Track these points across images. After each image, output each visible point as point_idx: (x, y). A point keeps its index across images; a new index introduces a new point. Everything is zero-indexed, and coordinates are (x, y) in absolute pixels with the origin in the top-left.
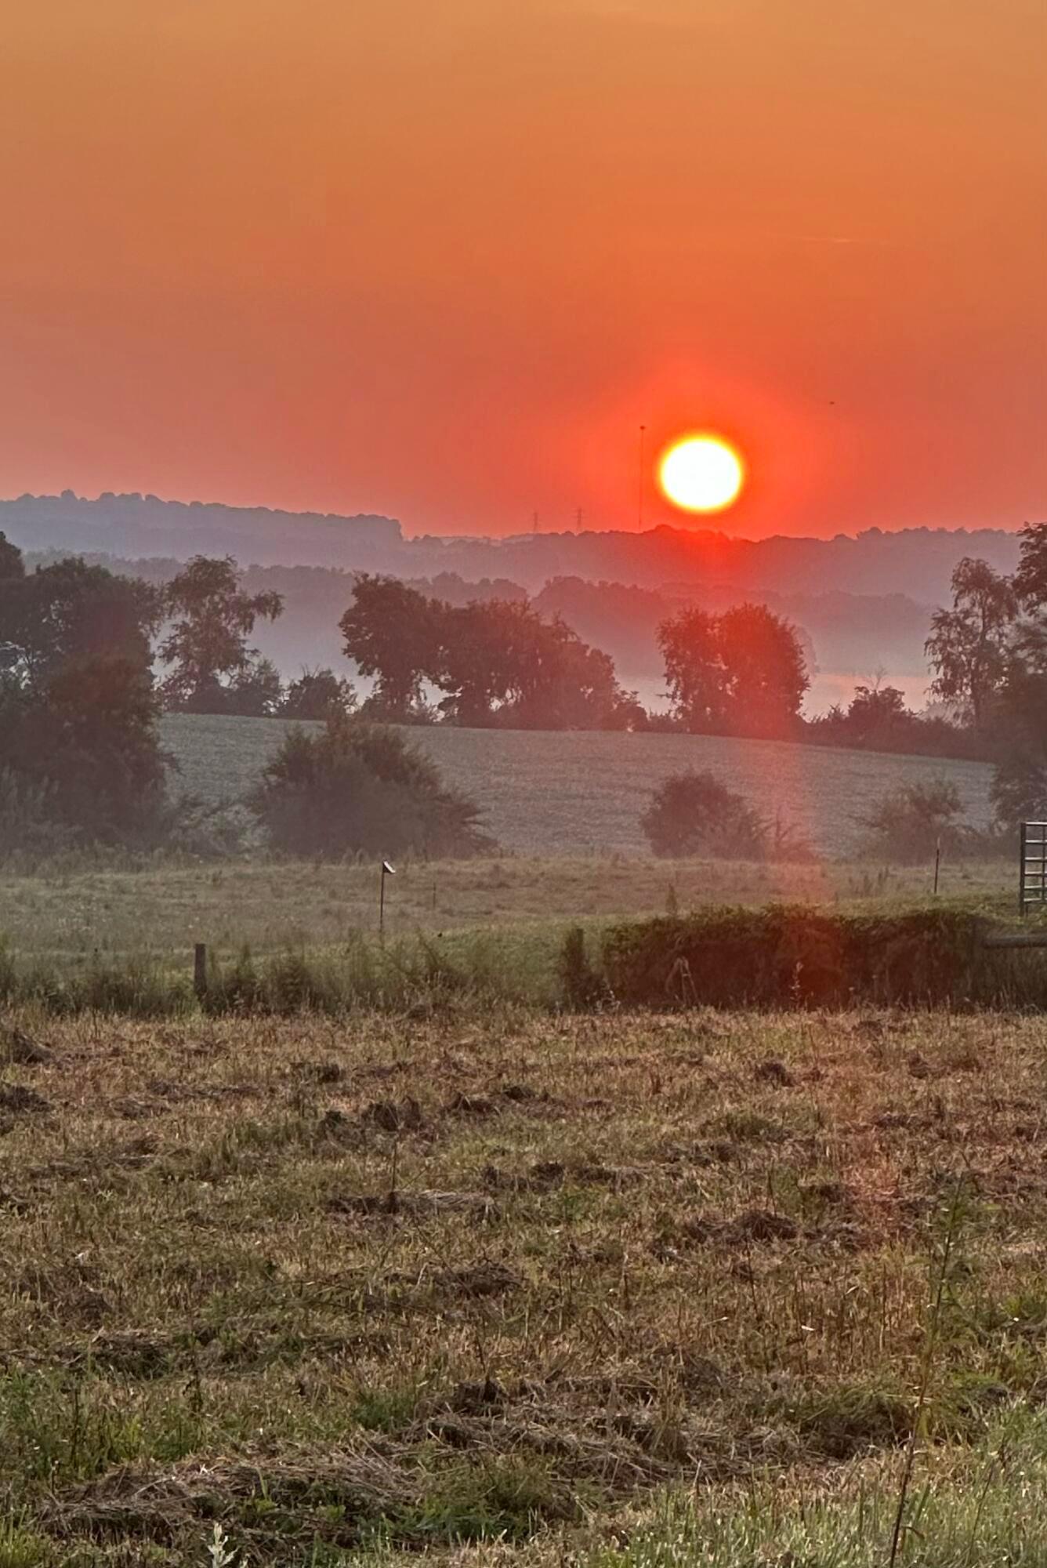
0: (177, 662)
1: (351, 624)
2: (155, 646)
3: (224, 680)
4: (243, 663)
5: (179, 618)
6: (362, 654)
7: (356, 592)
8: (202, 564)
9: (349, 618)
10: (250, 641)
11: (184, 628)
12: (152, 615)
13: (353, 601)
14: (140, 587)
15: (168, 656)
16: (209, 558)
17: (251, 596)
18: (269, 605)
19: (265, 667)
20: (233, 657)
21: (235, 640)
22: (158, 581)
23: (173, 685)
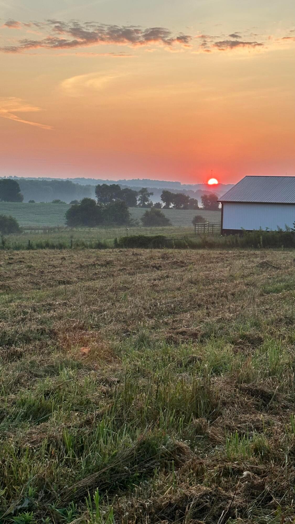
0: (140, 201)
1: (162, 196)
2: (137, 199)
3: (146, 203)
4: (148, 201)
5: (140, 196)
6: (163, 200)
7: (163, 192)
8: (143, 189)
9: (162, 195)
10: (149, 198)
11: (141, 197)
12: (137, 195)
13: (162, 193)
14: (135, 192)
15: (139, 200)
16: (144, 187)
17: (150, 193)
18: (152, 194)
19: (151, 202)
20: (147, 200)
21: (147, 198)
22: (138, 190)
23: (139, 204)
